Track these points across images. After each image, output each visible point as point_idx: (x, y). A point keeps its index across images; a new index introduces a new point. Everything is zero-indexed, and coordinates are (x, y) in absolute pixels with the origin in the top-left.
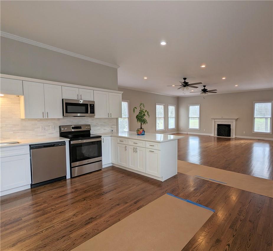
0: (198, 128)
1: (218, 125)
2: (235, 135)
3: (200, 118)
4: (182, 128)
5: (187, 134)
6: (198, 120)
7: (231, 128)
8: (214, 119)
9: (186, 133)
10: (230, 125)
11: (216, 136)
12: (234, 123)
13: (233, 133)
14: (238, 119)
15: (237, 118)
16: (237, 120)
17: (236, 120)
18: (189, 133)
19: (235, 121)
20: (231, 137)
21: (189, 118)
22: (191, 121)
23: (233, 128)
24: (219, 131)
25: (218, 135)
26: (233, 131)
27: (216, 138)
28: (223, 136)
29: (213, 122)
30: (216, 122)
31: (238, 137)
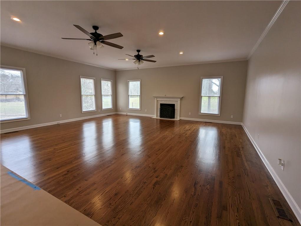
0: (139, 108)
1: (162, 105)
2: (180, 117)
3: (141, 96)
4: (121, 108)
5: (127, 115)
6: (139, 98)
7: (176, 108)
8: (157, 98)
9: (125, 114)
10: (174, 104)
11: (159, 118)
12: (179, 102)
13: (177, 114)
14: (183, 97)
16: (182, 99)
17: (181, 99)
18: (128, 114)
19: (180, 100)
20: (175, 119)
21: (129, 96)
22: (131, 100)
23: (177, 108)
24: (161, 112)
25: (161, 116)
26: (177, 112)
27: (159, 120)
28: (167, 117)
29: (156, 101)
30: (159, 101)
31: (183, 118)
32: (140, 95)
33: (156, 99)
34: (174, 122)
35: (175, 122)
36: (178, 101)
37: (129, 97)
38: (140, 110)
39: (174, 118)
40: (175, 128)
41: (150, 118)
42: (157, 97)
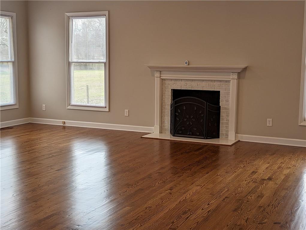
1: (177, 94)
2: (237, 132)
3: (109, 66)
4: (44, 105)
5: (64, 127)
6: (103, 72)
7: (222, 104)
9: (58, 122)
10: (219, 92)
11: (168, 136)
12: (233, 85)
13: (227, 124)
14: (245, 69)
15: (244, 66)
16: (242, 73)
17: (239, 73)
18: (70, 123)
19: (236, 76)
20: (220, 141)
21: (69, 64)
23: (228, 103)
25: (176, 130)
26: (228, 116)
27: (168, 145)
28: (193, 134)
29: (157, 82)
30: (167, 82)
31: (245, 138)
32: (105, 63)
33: (157, 74)
34: (216, 149)
35: (222, 150)
36: (229, 81)
37: (72, 68)
38: (107, 110)
39: (217, 136)
40: (221, 171)
41: (141, 136)
42: (160, 70)
